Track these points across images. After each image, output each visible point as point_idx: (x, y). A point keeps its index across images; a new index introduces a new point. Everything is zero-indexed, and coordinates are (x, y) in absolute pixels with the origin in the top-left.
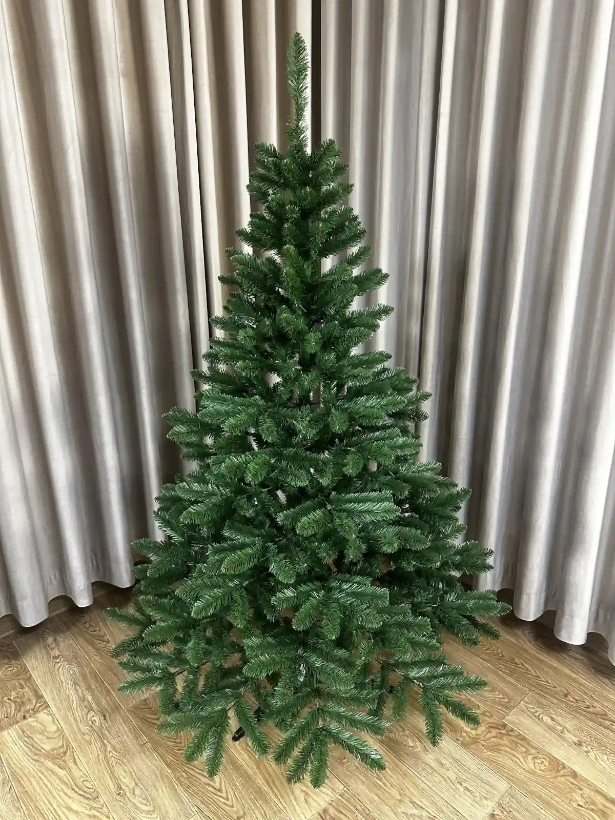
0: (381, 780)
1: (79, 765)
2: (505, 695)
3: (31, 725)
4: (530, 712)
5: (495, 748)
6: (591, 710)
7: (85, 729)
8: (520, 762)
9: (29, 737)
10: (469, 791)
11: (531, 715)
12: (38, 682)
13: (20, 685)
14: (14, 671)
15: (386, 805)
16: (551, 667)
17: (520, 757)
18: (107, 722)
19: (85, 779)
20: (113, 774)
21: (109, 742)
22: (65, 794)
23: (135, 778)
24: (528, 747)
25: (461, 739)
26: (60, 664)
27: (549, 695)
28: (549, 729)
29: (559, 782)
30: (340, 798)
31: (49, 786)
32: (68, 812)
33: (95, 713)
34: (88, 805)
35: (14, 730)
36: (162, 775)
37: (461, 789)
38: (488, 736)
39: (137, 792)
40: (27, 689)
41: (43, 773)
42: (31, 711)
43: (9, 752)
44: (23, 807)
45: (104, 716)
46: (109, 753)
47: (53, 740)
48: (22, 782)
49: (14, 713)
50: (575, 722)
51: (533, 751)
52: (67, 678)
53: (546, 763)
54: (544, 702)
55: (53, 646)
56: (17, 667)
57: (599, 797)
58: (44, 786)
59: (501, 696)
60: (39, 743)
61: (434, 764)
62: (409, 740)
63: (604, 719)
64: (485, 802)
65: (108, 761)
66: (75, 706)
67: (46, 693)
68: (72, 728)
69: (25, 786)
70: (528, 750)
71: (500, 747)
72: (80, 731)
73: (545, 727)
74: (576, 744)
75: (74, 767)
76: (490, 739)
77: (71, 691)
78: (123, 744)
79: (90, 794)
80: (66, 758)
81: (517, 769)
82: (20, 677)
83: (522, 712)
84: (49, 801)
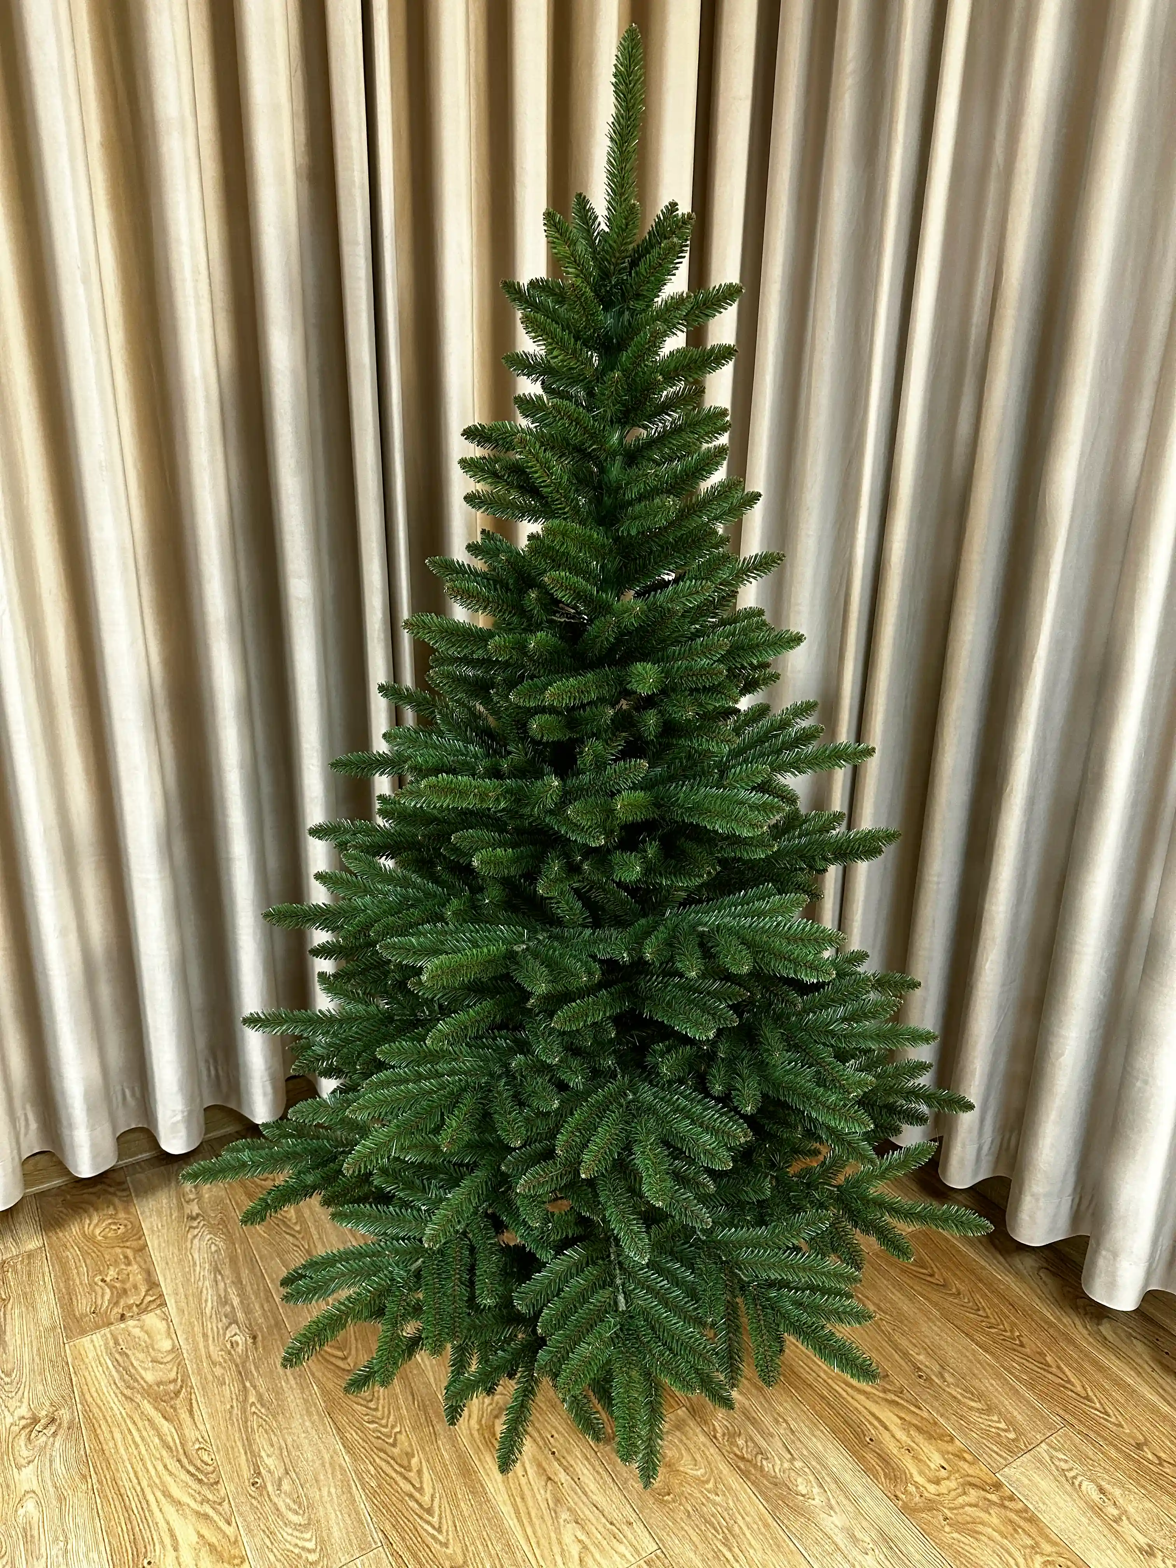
0: (730, 1550)
1: (196, 1417)
2: (1012, 1424)
3: (129, 1334)
4: (1057, 1467)
5: (969, 1528)
7: (217, 1355)
9: (123, 1353)
11: (1056, 1473)
12: (156, 1255)
13: (126, 1257)
14: (119, 1231)
16: (1118, 1383)
17: (1017, 1554)
18: (256, 1349)
19: (202, 1446)
20: (250, 1445)
21: (255, 1387)
22: (165, 1466)
23: (287, 1460)
25: (904, 1497)
26: (196, 1232)
27: (1106, 1439)
28: (1091, 1508)
31: (142, 1446)
32: (163, 1501)
33: (239, 1328)
34: (199, 1493)
35: (102, 1337)
36: (333, 1463)
38: (960, 1500)
39: (286, 1486)
40: (136, 1267)
41: (134, 1423)
42: (135, 1307)
43: (87, 1374)
44: (94, 1476)
45: (254, 1338)
46: (251, 1406)
47: (162, 1366)
48: (99, 1431)
49: (107, 1307)
50: (1148, 1505)
51: (1047, 1548)
52: (204, 1258)
54: (1088, 1450)
55: (192, 1196)
56: (126, 1226)
58: (133, 1446)
59: (1003, 1425)
60: (139, 1368)
62: (800, 1480)
65: (246, 1422)
66: (208, 1311)
67: (165, 1279)
68: (196, 1349)
69: (102, 1439)
70: (1036, 1543)
71: (980, 1528)
72: (209, 1356)
73: (1082, 1504)
74: (1141, 1550)
75: (188, 1420)
76: (963, 1507)
77: (207, 1283)
78: (277, 1393)
79: (206, 1474)
80: (177, 1402)
82: (128, 1244)
83: (1041, 1466)
84: (136, 1474)
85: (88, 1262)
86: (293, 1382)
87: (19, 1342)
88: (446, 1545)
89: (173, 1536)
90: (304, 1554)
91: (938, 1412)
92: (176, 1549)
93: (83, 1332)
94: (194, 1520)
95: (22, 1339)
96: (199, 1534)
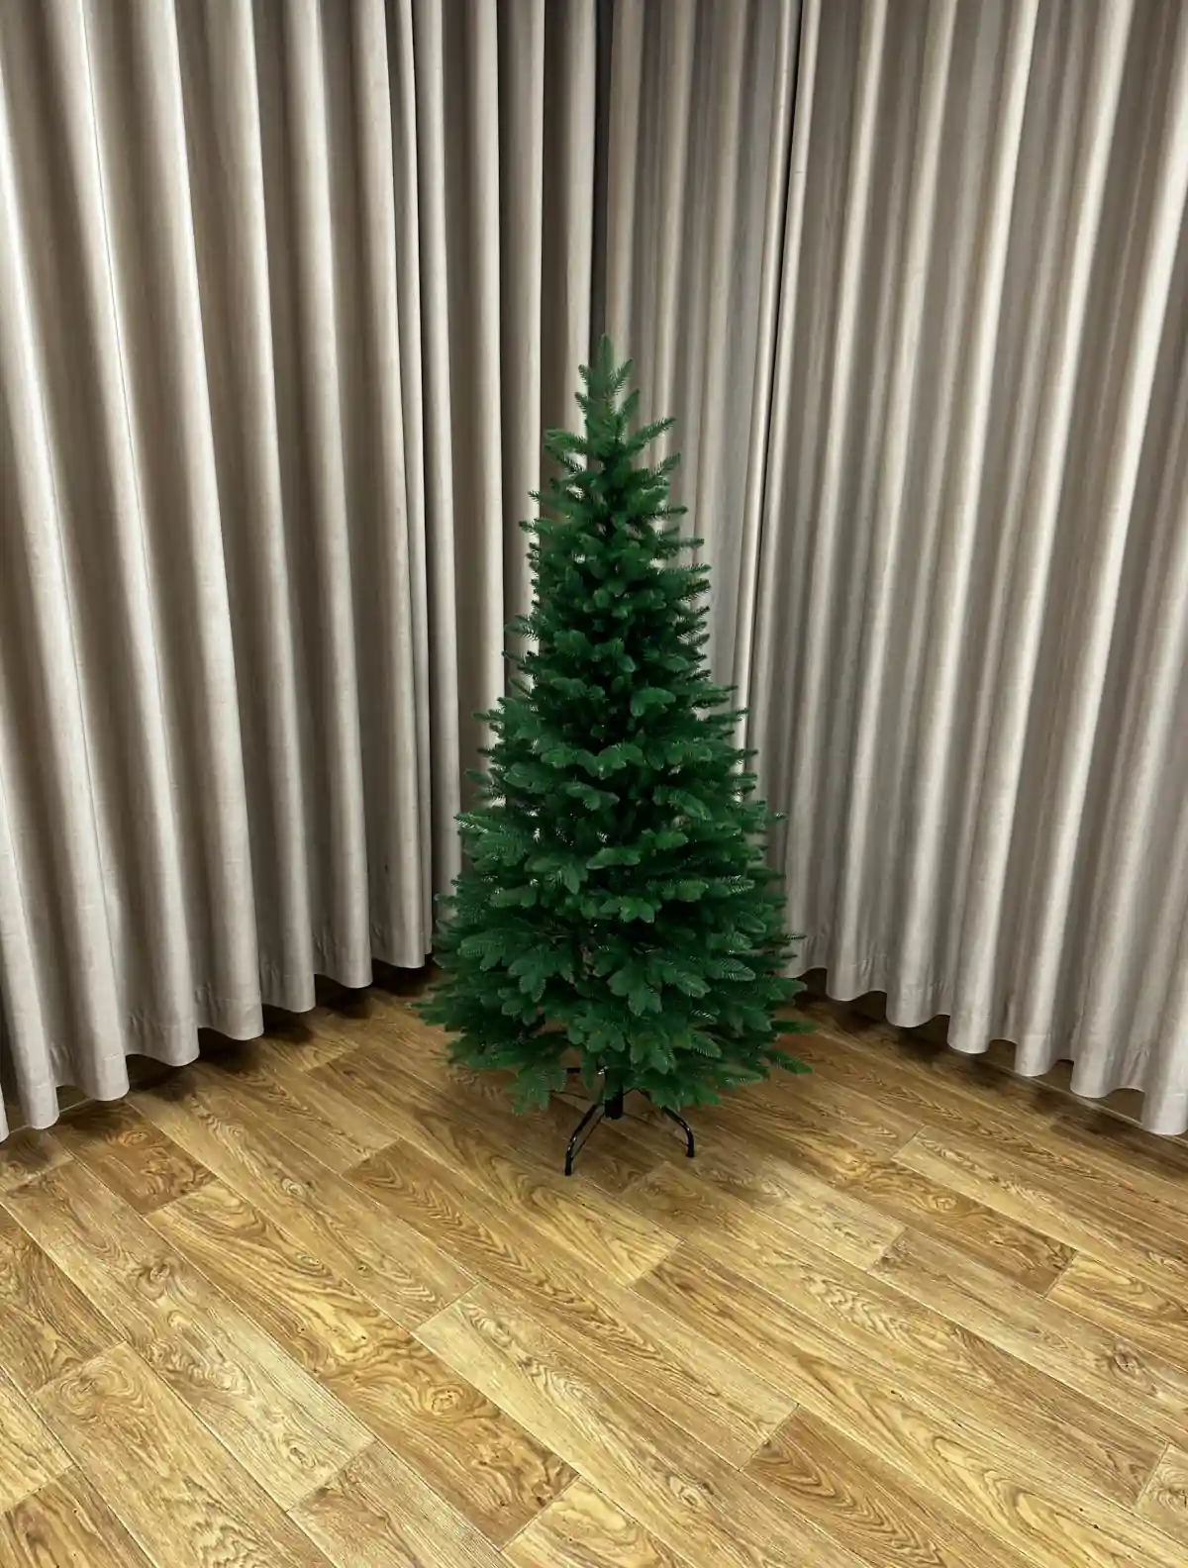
0: (731, 1232)
1: (288, 1241)
2: (892, 1130)
3: (196, 1201)
4: (928, 1148)
5: (883, 1190)
6: (1011, 1142)
7: (283, 1200)
8: (918, 1202)
9: (198, 1214)
10: (853, 1236)
11: (928, 1151)
12: (187, 1148)
13: (160, 1153)
14: (142, 1138)
15: (742, 1256)
16: (953, 1096)
17: (916, 1197)
18: (315, 1190)
19: (304, 1256)
20: (344, 1247)
21: (328, 1213)
22: (280, 1273)
23: (380, 1250)
24: (928, 1186)
25: (835, 1181)
26: (214, 1126)
27: (954, 1127)
28: (955, 1165)
29: (970, 1221)
30: (678, 1253)
31: (253, 1266)
32: (291, 1293)
33: (292, 1180)
34: (319, 1283)
35: (174, 1207)
36: (417, 1246)
37: (842, 1235)
38: (872, 1176)
39: (386, 1264)
41: (237, 1254)
42: (190, 1185)
43: (175, 1233)
44: (223, 1292)
45: (309, 1184)
46: (331, 1225)
47: (239, 1216)
48: (209, 1264)
49: (165, 1188)
50: (989, 1156)
52: (233, 1142)
53: (954, 1203)
54: (944, 1135)
55: (195, 1104)
56: (145, 1133)
57: (1023, 1234)
58: (243, 1266)
59: (886, 1132)
60: (220, 1221)
61: (801, 1211)
62: (763, 1186)
63: (1030, 1151)
64: (875, 1247)
65: (332, 1235)
66: (257, 1174)
67: (206, 1162)
68: (262, 1200)
69: (216, 1269)
70: (927, 1189)
71: (889, 1188)
72: (276, 1202)
73: (949, 1164)
74: (990, 1179)
75: (283, 1243)
76: (875, 1179)
77: (246, 1158)
78: (348, 1213)
79: (318, 1271)
80: (267, 1234)
81: (915, 1210)
82: (156, 1144)
83: (916, 1149)
84: (258, 1283)
85: (127, 1162)
86: (358, 1205)
87: (98, 1225)
88: (529, 1271)
89: (312, 1311)
90: (424, 1299)
91: (840, 1131)
92: (318, 1316)
93: (154, 1209)
95: (99, 1222)
96: (332, 1305)
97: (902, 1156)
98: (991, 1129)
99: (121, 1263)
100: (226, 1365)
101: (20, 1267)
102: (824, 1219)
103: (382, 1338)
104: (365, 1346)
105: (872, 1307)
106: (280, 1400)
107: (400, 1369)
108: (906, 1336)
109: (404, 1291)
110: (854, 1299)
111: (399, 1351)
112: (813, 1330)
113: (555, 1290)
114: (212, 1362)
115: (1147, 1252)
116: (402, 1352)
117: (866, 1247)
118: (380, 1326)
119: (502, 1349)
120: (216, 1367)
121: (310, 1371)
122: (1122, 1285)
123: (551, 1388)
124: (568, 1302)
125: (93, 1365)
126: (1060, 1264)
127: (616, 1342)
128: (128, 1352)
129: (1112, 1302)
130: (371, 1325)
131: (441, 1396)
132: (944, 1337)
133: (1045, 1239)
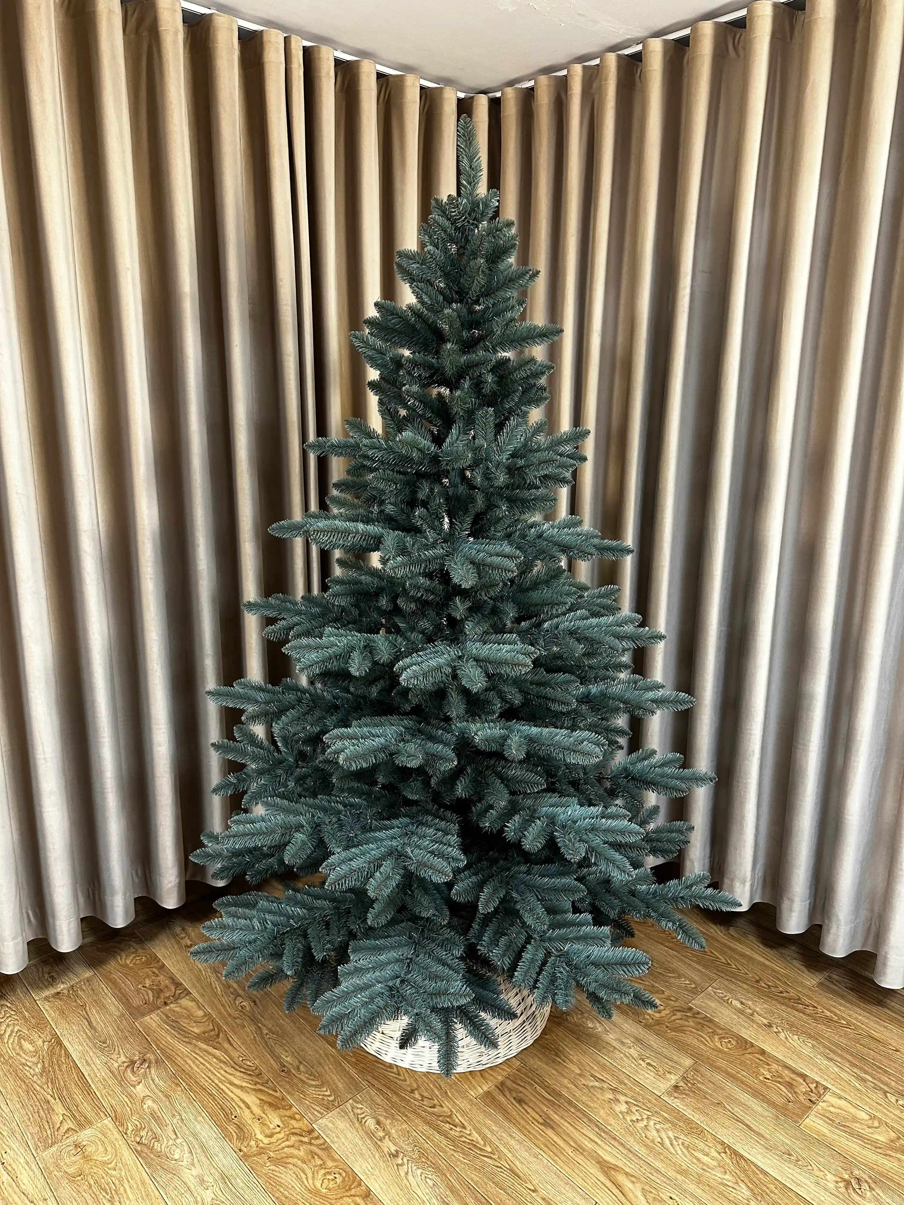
0: (560, 1058)
1: (234, 1045)
2: (692, 981)
3: (174, 1011)
4: (718, 997)
5: (680, 1029)
6: (784, 995)
7: (235, 1014)
8: (707, 1041)
9: (173, 1021)
10: (652, 1066)
11: (719, 999)
12: (173, 970)
13: (154, 973)
14: (143, 960)
15: (565, 1078)
16: (743, 955)
17: (705, 1036)
18: (258, 1007)
19: (244, 1058)
20: (274, 1053)
21: (265, 1026)
22: (226, 1071)
23: (298, 1057)
24: (716, 1028)
25: (644, 1021)
27: (741, 981)
28: (738, 1011)
29: (746, 1059)
30: (516, 1072)
31: (206, 1064)
32: (231, 1087)
33: (243, 998)
34: (252, 1080)
35: (156, 1015)
36: (326, 1055)
37: (644, 1064)
38: (673, 1018)
39: (302, 1068)
40: (162, 977)
41: (197, 1054)
42: (171, 997)
43: (156, 1035)
44: (183, 1083)
45: (254, 1002)
46: (266, 1035)
47: (202, 1024)
48: (176, 1061)
49: (153, 1000)
50: (766, 1006)
51: (720, 1032)
53: (734, 1042)
54: (733, 987)
55: (183, 935)
56: (146, 956)
57: (787, 1072)
58: (201, 1065)
59: (687, 982)
60: (188, 1027)
61: (614, 1043)
62: (588, 1022)
63: (798, 1003)
64: (668, 1075)
65: (266, 1043)
66: (219, 992)
67: (185, 981)
68: (220, 1013)
69: (180, 1065)
70: (715, 1031)
71: (685, 1028)
72: (230, 1015)
73: (733, 1010)
74: (765, 1025)
75: (230, 1048)
76: (674, 1021)
77: (213, 979)
78: (280, 1027)
79: (253, 1071)
80: (220, 1040)
81: (703, 1047)
82: (152, 966)
83: (710, 997)
84: (209, 1078)
85: (129, 978)
86: (287, 1020)
87: (103, 1026)
89: (244, 1102)
90: (325, 1098)
91: (653, 981)
92: (249, 1108)
93: (143, 1015)
94: (254, 1093)
95: (105, 1024)
96: (260, 1100)
97: (697, 1003)
98: (770, 984)
99: (115, 1056)
100: (178, 1141)
101: (46, 1056)
102: (632, 1051)
103: (292, 1127)
104: (279, 1132)
105: (662, 1126)
106: (213, 1170)
107: (302, 1153)
108: (685, 1151)
109: (311, 1090)
110: (648, 1118)
111: (303, 1139)
112: (613, 1142)
113: (422, 1096)
114: (168, 1138)
115: (885, 1092)
116: (306, 1139)
117: (663, 1076)
118: (292, 1118)
119: (379, 1143)
120: (171, 1142)
121: (236, 1149)
122: (863, 1120)
123: (410, 1177)
124: (430, 1107)
125: (86, 1135)
126: (813, 1099)
127: (463, 1142)
128: (111, 1125)
129: (853, 1134)
130: (285, 1116)
131: (328, 1177)
132: (715, 1154)
133: (804, 1077)
